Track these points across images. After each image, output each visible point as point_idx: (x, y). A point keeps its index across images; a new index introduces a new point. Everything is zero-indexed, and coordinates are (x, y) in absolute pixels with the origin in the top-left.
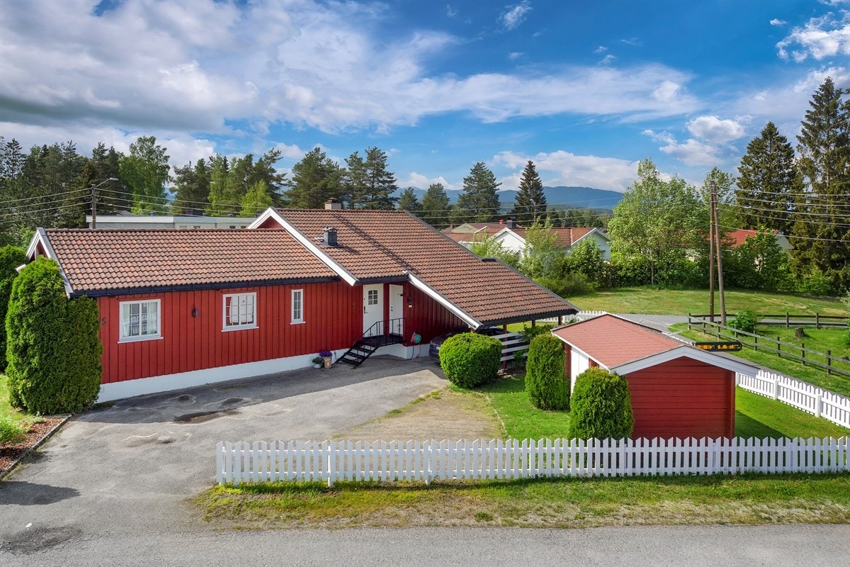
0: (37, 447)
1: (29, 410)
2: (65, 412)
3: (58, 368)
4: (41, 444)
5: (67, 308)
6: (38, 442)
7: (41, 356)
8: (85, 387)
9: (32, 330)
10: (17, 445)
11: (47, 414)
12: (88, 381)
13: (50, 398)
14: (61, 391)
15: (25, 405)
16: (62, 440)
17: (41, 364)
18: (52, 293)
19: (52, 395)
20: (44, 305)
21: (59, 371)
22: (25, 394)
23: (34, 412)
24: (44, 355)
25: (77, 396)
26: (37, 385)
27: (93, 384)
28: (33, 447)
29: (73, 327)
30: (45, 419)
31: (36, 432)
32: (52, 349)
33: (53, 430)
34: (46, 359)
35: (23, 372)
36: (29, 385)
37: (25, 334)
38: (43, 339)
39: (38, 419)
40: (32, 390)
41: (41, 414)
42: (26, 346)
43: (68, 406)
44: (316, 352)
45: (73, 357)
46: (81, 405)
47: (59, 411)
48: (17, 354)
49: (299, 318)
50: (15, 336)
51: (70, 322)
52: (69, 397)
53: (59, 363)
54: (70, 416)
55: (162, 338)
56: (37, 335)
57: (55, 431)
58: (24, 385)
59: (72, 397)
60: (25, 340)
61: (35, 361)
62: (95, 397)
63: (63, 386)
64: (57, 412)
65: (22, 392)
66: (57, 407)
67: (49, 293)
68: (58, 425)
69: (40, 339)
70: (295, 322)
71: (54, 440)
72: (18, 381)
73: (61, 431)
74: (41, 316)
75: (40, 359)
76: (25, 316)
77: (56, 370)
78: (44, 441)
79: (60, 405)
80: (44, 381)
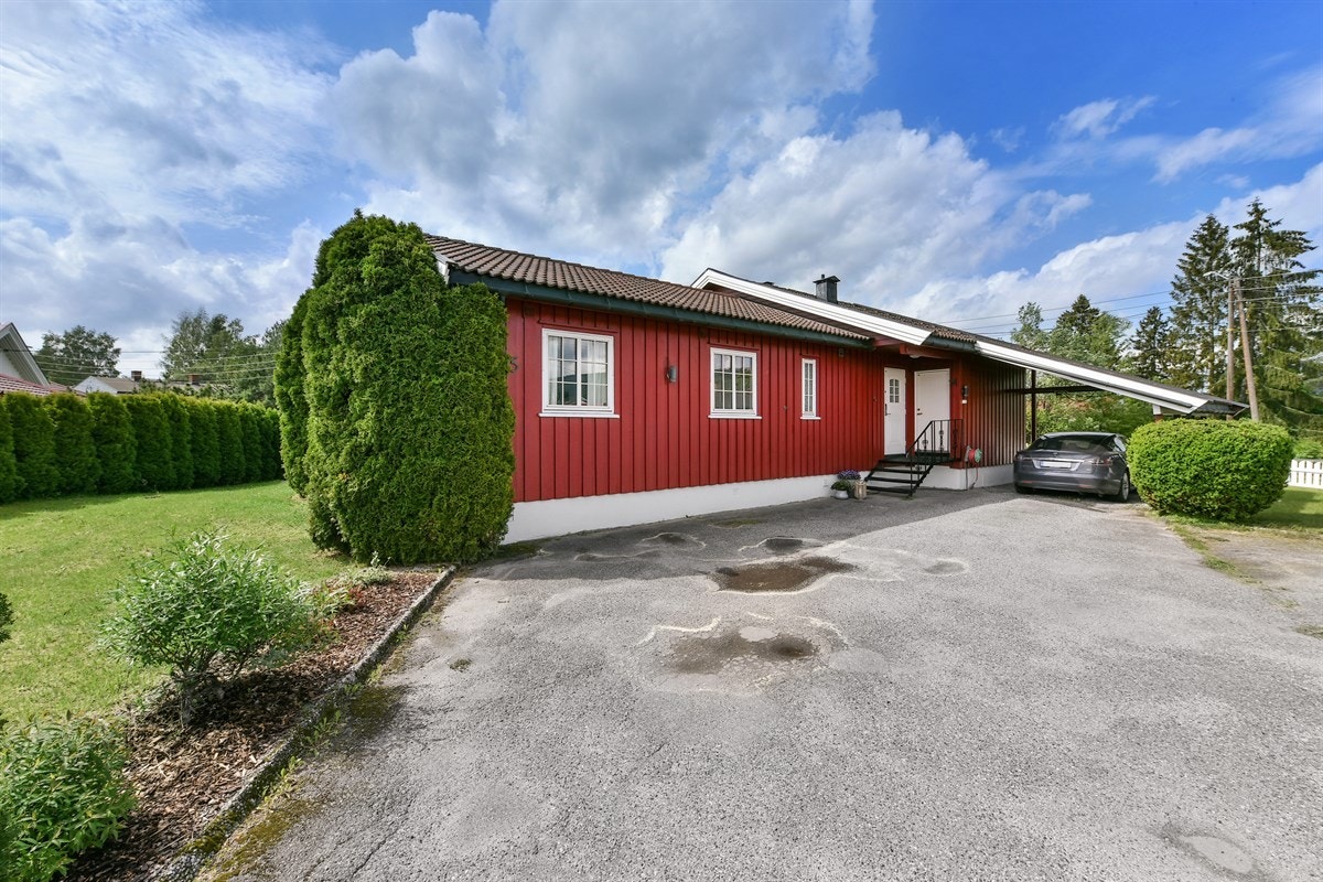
0: (370, 666)
1: (355, 551)
2: (439, 560)
3: (422, 447)
4: (384, 652)
5: (441, 303)
6: (374, 648)
7: (379, 412)
8: (484, 500)
9: (358, 349)
10: (301, 657)
11: (396, 563)
12: (490, 484)
13: (403, 523)
14: (431, 505)
15: (344, 539)
16: (447, 639)
17: (380, 433)
18: (407, 262)
19: (411, 516)
20: (388, 291)
21: (425, 457)
22: (344, 512)
23: (365, 558)
24: (386, 411)
25: (467, 519)
26: (374, 486)
27: (501, 495)
28: (356, 666)
29: (456, 351)
30: (393, 574)
31: (368, 610)
32: (407, 398)
33: (416, 603)
34: (392, 420)
35: (337, 456)
36: (353, 487)
37: (342, 360)
38: (384, 371)
39: (374, 572)
40: (361, 500)
41: (383, 560)
42: (345, 390)
43: (446, 543)
44: (832, 473)
45: (458, 422)
46: (474, 542)
47: (426, 556)
48: (324, 412)
49: (811, 410)
50: (320, 367)
51: (449, 339)
52: (448, 519)
53: (425, 435)
54: (452, 568)
55: (618, 416)
56: (371, 359)
57: (423, 607)
58: (340, 489)
59: (456, 522)
60: (341, 373)
61: (366, 425)
62: (501, 528)
63: (433, 494)
64: (421, 560)
65: (336, 506)
66: (422, 544)
67: (399, 262)
68: (430, 590)
69: (377, 371)
70: (806, 416)
71: (422, 640)
72: (328, 479)
73: (439, 610)
74: (380, 315)
75: (378, 419)
76: (341, 314)
77: (416, 454)
78: (393, 640)
79: (428, 540)
80: (389, 480)
